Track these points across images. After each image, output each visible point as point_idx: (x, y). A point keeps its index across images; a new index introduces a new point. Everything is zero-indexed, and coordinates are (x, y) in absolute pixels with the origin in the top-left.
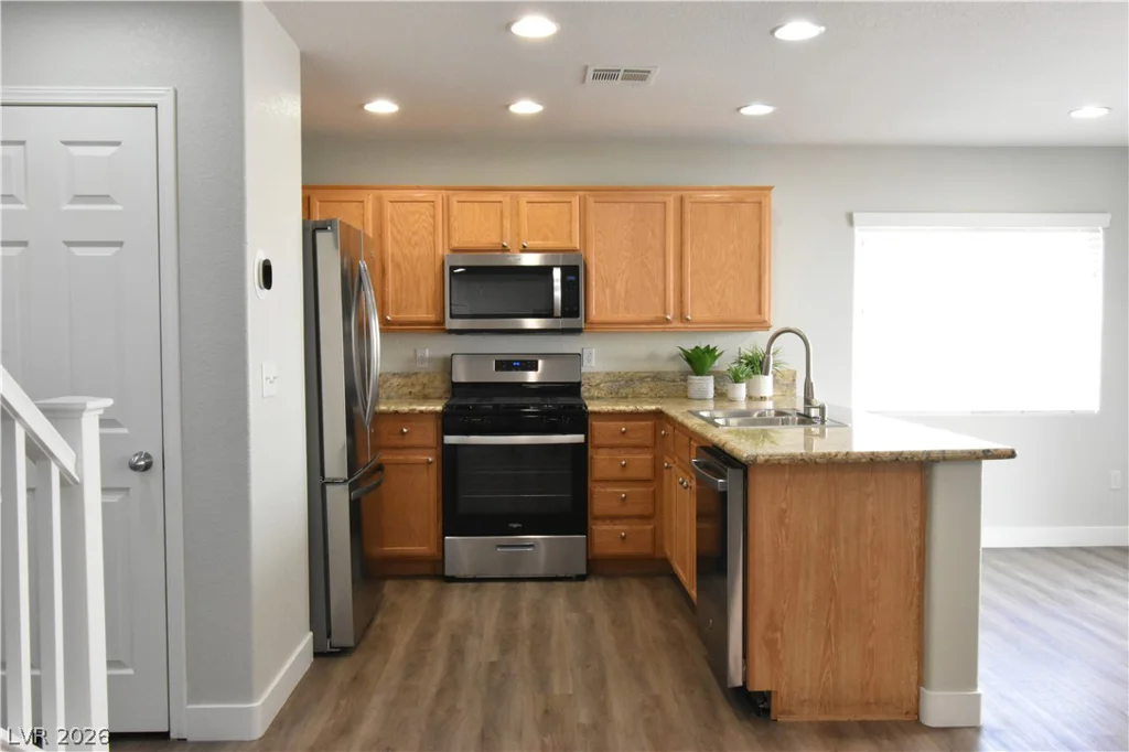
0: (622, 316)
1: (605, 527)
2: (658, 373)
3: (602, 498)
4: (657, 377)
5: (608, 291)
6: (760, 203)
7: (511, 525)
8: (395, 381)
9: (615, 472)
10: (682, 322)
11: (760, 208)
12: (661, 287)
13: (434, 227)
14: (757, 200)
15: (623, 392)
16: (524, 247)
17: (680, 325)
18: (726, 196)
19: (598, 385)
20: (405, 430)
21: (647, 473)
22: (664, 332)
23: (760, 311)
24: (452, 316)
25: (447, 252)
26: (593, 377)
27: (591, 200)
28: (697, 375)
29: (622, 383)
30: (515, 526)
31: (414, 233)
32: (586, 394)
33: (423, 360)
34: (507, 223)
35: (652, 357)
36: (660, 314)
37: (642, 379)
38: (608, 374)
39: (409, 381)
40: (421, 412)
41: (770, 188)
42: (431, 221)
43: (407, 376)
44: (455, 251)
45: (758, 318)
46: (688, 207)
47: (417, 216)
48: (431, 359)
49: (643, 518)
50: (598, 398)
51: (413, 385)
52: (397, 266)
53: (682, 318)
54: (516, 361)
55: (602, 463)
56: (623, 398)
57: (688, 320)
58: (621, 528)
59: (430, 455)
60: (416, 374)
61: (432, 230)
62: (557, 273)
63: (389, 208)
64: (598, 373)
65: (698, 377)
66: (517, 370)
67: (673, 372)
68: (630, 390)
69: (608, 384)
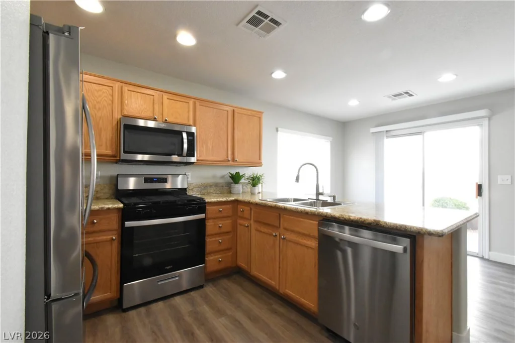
1: (212, 258)
2: (217, 183)
3: (211, 243)
4: (216, 185)
5: (204, 146)
6: (260, 118)
7: (166, 268)
9: (217, 230)
10: (233, 161)
12: (226, 146)
13: (112, 101)
14: (258, 116)
15: (203, 192)
16: (166, 120)
17: (233, 163)
18: (249, 113)
19: (192, 189)
20: (95, 221)
21: (228, 229)
22: (225, 166)
23: (260, 159)
24: (125, 152)
25: (120, 116)
26: (190, 185)
27: (198, 104)
28: (235, 184)
29: (202, 188)
31: (98, 102)
34: (156, 107)
35: (214, 177)
36: (226, 157)
37: (211, 186)
38: (196, 184)
40: (109, 209)
41: (263, 113)
42: (111, 98)
44: (125, 116)
45: (259, 161)
46: (236, 115)
47: (100, 93)
48: (102, 177)
49: (228, 249)
53: (233, 160)
54: (155, 178)
55: (210, 227)
56: (203, 194)
57: (235, 161)
58: (218, 257)
59: (113, 235)
61: (110, 102)
62: (185, 135)
64: (192, 184)
66: (156, 183)
68: (206, 191)
69: (197, 189)
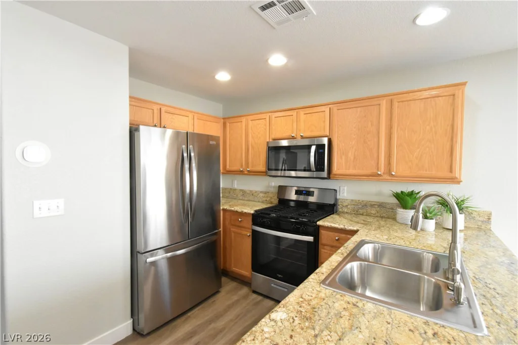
0: (352, 171)
2: (382, 203)
4: (381, 205)
5: (344, 157)
6: (455, 95)
8: (261, 195)
10: (390, 176)
11: (454, 99)
12: (375, 155)
13: (266, 130)
14: (452, 94)
15: (361, 211)
16: (301, 136)
17: (389, 178)
19: (347, 206)
20: (240, 219)
22: (379, 180)
23: (451, 170)
24: (268, 170)
25: (271, 140)
26: (344, 202)
27: (336, 109)
28: (403, 208)
29: (360, 206)
30: (280, 276)
31: (259, 133)
32: (341, 210)
33: (271, 187)
34: (295, 125)
35: (379, 194)
36: (375, 171)
37: (372, 206)
38: (352, 200)
39: (266, 195)
40: (245, 213)
41: (464, 84)
42: (265, 127)
43: (265, 193)
44: (273, 139)
45: (450, 175)
46: (396, 105)
47: (260, 126)
48: (274, 187)
50: (347, 213)
51: (267, 197)
52: (253, 148)
53: (389, 173)
54: (305, 191)
56: (360, 214)
57: (392, 175)
60: (268, 192)
62: (313, 148)
63: (250, 122)
64: (347, 200)
65: (402, 210)
66: (304, 195)
67: (392, 204)
68: (365, 211)
69: (353, 206)
